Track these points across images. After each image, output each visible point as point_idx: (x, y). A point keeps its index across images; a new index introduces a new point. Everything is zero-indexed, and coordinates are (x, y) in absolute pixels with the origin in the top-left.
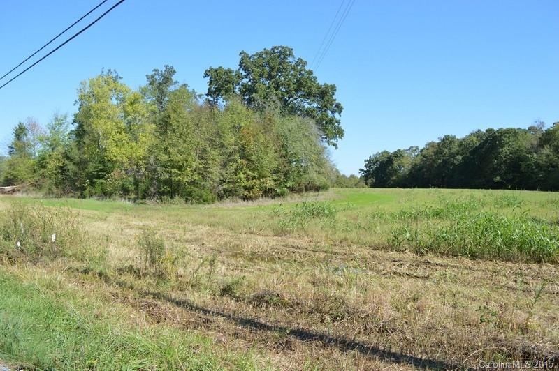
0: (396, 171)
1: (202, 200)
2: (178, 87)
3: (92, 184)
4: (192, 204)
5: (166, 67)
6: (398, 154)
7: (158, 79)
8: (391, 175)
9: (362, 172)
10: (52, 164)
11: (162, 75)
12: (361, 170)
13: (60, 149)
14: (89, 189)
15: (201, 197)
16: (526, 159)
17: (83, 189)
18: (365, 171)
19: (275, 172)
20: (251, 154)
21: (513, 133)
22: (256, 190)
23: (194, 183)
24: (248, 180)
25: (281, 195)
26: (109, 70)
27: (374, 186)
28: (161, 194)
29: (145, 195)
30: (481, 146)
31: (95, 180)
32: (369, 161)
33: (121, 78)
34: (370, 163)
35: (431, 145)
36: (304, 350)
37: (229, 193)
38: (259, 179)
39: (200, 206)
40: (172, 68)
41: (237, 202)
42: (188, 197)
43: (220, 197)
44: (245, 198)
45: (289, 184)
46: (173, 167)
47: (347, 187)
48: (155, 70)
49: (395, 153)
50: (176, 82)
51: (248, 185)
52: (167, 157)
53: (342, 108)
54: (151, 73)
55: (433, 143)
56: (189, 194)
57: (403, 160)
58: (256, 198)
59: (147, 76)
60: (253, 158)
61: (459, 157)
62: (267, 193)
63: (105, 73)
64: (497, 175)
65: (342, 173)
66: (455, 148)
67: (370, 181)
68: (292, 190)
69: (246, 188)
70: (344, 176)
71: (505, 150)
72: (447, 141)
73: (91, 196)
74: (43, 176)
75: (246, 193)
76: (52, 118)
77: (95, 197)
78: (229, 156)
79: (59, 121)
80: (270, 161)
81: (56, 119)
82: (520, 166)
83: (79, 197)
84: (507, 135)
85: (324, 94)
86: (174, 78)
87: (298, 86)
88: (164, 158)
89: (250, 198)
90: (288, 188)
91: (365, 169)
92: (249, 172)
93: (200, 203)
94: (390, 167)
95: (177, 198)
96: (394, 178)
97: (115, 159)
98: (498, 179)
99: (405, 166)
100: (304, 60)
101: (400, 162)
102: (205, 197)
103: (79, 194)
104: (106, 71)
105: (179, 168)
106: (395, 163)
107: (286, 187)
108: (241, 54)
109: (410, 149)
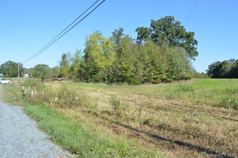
0: (224, 70)
1: (135, 84)
2: (125, 36)
3: (91, 77)
4: (131, 85)
5: (120, 28)
6: (224, 63)
8: (222, 72)
9: (207, 71)
10: (76, 69)
11: (118, 32)
12: (206, 70)
13: (79, 63)
14: (90, 79)
15: (135, 82)
17: (88, 79)
18: (208, 71)
19: (167, 72)
20: (156, 64)
22: (159, 80)
23: (132, 76)
24: (155, 75)
25: (170, 81)
26: (97, 31)
27: (213, 77)
28: (118, 81)
29: (112, 82)
31: (92, 75)
32: (211, 66)
33: (102, 34)
34: (211, 67)
36: (180, 150)
37: (147, 81)
38: (160, 74)
40: (122, 28)
41: (150, 85)
42: (129, 82)
43: (143, 82)
44: (154, 83)
45: (173, 77)
46: (123, 70)
47: (200, 78)
48: (115, 30)
49: (223, 62)
50: (124, 34)
51: (155, 77)
52: (120, 66)
53: (197, 42)
54: (114, 31)
56: (130, 81)
57: (227, 66)
58: (158, 83)
59: (112, 32)
60: (157, 65)
62: (163, 80)
63: (96, 32)
65: (197, 72)
67: (211, 75)
68: (175, 79)
69: (154, 79)
70: (198, 73)
73: (91, 82)
74: (73, 74)
75: (154, 80)
76: (76, 51)
77: (92, 82)
78: (147, 65)
79: (78, 52)
80: (165, 66)
81: (77, 51)
83: (86, 82)
85: (189, 36)
86: (123, 33)
87: (177, 33)
88: (119, 66)
89: (156, 83)
90: (173, 78)
92: (155, 72)
93: (135, 85)
94: (221, 69)
95: (125, 83)
96: (223, 74)
97: (100, 67)
99: (228, 68)
100: (180, 22)
101: (225, 66)
102: (136, 82)
103: (86, 81)
104: (96, 31)
105: (126, 70)
106: (223, 67)
107: (172, 78)
108: (151, 21)
109: (230, 60)
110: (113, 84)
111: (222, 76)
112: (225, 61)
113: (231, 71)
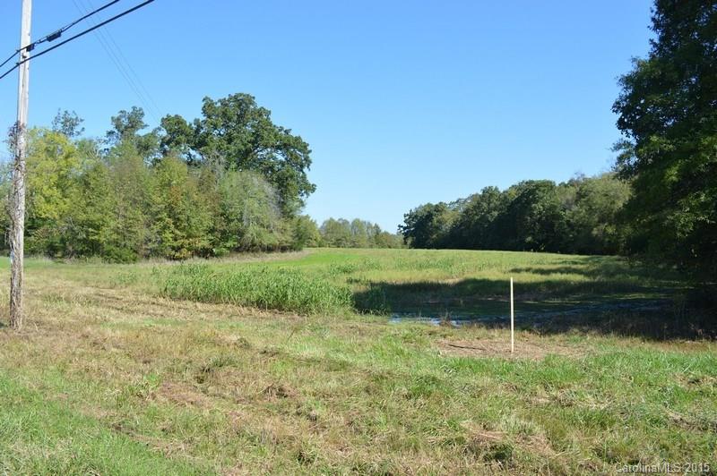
0: (437, 228)
1: (120, 259)
4: (109, 263)
5: (134, 108)
6: (439, 209)
7: (125, 122)
8: (432, 233)
9: (402, 229)
11: (129, 118)
12: (400, 226)
15: (121, 257)
16: (559, 217)
18: (405, 228)
19: (212, 231)
20: (180, 213)
21: (548, 186)
22: (184, 251)
23: (117, 244)
24: (176, 240)
25: (219, 255)
26: (66, 112)
27: (417, 245)
28: (79, 254)
29: (66, 254)
30: (518, 200)
32: (410, 216)
33: (82, 120)
34: (411, 217)
35: (473, 197)
37: (156, 253)
38: (188, 238)
39: (116, 265)
40: (141, 109)
41: (163, 262)
42: (107, 256)
43: (147, 257)
44: (174, 258)
45: (228, 245)
46: (90, 226)
47: (390, 247)
48: (121, 112)
49: (437, 206)
50: (146, 126)
51: (175, 244)
52: (84, 216)
53: (311, 162)
54: (116, 115)
55: (477, 195)
56: (108, 253)
57: (445, 216)
58: (185, 258)
59: (112, 118)
60: (183, 217)
61: (496, 214)
62: (205, 253)
63: (62, 115)
64: (529, 235)
66: (495, 202)
67: (409, 241)
68: (238, 250)
69: (173, 248)
70: (386, 233)
71: (538, 207)
72: (489, 194)
75: (173, 252)
78: (157, 215)
80: (204, 218)
82: (553, 225)
84: (542, 189)
86: (145, 120)
88: (82, 217)
89: (179, 259)
90: (229, 248)
91: (405, 225)
92: (177, 232)
93: (119, 263)
94: (430, 224)
95: (95, 257)
96: (434, 236)
97: (43, 216)
98: (529, 239)
99: (448, 221)
100: (268, 109)
101: (440, 217)
102: (124, 257)
104: (62, 113)
105: (98, 228)
106: (435, 219)
107: (225, 247)
108: (204, 100)
109: (457, 202)
110: (67, 261)
111: (431, 242)
112: (441, 203)
113: (453, 230)
